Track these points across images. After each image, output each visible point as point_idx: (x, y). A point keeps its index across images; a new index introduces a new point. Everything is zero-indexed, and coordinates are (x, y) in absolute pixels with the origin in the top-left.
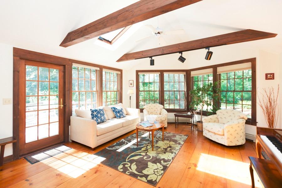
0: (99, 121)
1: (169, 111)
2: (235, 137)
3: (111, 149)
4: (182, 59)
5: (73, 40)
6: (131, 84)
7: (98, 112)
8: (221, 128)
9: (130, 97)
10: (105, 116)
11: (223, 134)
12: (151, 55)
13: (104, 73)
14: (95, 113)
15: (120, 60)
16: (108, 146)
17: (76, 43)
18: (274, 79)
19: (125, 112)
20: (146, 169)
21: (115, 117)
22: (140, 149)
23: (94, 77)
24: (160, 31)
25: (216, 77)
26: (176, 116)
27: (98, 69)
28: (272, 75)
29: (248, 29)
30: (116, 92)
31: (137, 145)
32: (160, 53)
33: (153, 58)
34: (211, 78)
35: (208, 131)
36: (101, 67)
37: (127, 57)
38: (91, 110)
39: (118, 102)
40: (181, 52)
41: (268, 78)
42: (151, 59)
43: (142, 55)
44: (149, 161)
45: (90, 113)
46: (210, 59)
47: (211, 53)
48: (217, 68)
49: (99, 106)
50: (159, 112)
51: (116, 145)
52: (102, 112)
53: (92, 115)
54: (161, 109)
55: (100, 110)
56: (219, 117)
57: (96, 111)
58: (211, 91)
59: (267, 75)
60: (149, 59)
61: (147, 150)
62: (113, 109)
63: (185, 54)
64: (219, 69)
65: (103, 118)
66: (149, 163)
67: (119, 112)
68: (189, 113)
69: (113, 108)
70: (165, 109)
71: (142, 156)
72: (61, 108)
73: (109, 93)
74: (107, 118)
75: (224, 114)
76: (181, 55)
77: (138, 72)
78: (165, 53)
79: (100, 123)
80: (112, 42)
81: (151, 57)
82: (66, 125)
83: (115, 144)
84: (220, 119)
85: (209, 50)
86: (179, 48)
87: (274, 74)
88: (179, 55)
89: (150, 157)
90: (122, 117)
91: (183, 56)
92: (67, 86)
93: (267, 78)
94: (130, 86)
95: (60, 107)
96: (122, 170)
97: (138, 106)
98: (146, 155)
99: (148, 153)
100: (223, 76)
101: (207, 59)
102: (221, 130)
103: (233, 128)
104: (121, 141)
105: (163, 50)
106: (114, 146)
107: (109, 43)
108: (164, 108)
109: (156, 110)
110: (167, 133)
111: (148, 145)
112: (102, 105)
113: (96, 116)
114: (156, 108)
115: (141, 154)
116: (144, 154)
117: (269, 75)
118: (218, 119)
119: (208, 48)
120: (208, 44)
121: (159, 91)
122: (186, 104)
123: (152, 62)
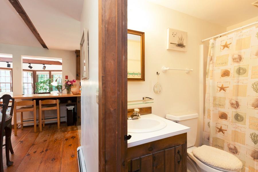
12: (7, 61)
25: (51, 76)
33: (9, 63)
34: (48, 77)
40: (30, 64)
47: (45, 67)
58: (48, 83)
63: (32, 65)
64: (52, 73)
86: (28, 61)
100: (54, 76)
101: (43, 69)
119: (44, 64)
120: (44, 63)
121: (11, 83)
122: (33, 91)
123: (9, 66)
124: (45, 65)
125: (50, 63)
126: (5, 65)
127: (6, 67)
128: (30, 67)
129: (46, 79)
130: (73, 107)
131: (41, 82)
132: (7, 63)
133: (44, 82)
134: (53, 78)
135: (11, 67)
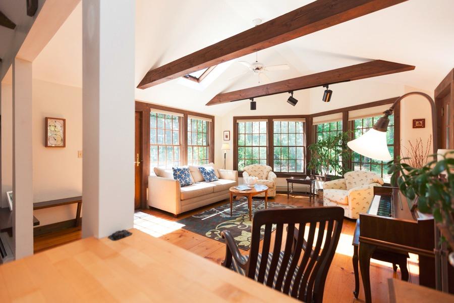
0: (183, 183)
1: (279, 175)
2: (364, 207)
3: (198, 217)
4: (293, 101)
5: (153, 81)
6: (227, 137)
7: (183, 171)
8: (344, 194)
9: (225, 154)
10: (191, 177)
11: (346, 203)
12: (251, 95)
13: (189, 121)
14: (178, 173)
15: (211, 103)
16: (195, 214)
17: (157, 84)
18: (424, 127)
19: (217, 175)
20: (239, 237)
21: (204, 181)
22: (235, 218)
23: (176, 127)
24: (259, 66)
25: (348, 125)
26: (289, 181)
27: (182, 115)
28: (421, 122)
29: (378, 59)
30: (205, 148)
31: (231, 215)
32: (264, 93)
33: (255, 100)
35: (329, 199)
36: (186, 114)
37: (219, 98)
38: (173, 168)
39: (208, 161)
40: (291, 91)
41: (417, 125)
42: (251, 101)
43: (240, 95)
44: (244, 230)
45: (172, 172)
46: (329, 101)
47: (330, 92)
48: (348, 113)
49: (183, 165)
50: (264, 177)
51: (204, 214)
52: (186, 172)
53: (174, 174)
54: (268, 172)
55: (184, 169)
56: (347, 182)
57: (179, 170)
59: (414, 121)
60: (249, 101)
61: (243, 220)
62: (201, 170)
63: (297, 95)
64: (353, 114)
65: (188, 179)
66: (243, 232)
67: (208, 174)
68: (308, 178)
69: (201, 168)
70: (275, 173)
71: (235, 225)
72: (138, 165)
73: (195, 148)
74: (192, 180)
75: (354, 178)
76: (291, 95)
77: (235, 119)
78: (270, 93)
79: (184, 186)
80: (200, 79)
81: (252, 99)
82: (143, 187)
83: (203, 212)
84: (348, 185)
85: (327, 88)
86: (288, 86)
87: (424, 120)
88: (288, 95)
89: (246, 226)
90: (212, 180)
91: (293, 97)
92: (144, 138)
93: (414, 126)
94: (225, 139)
95: (136, 164)
96: (210, 236)
97: (235, 167)
98: (241, 224)
99: (243, 223)
101: (325, 101)
102: (344, 197)
103: (360, 195)
104: (211, 210)
105: (267, 88)
106: (201, 215)
107: (196, 81)
108: (273, 171)
109: (261, 173)
110: (274, 204)
111: (245, 215)
112: (186, 164)
113: (180, 177)
114: (262, 171)
115: (235, 223)
116: (239, 223)
117: (417, 122)
118: (345, 184)
119: (326, 85)
120: (326, 80)
121: (267, 147)
122: (306, 165)
124: (331, 87)
133: (329, 143)
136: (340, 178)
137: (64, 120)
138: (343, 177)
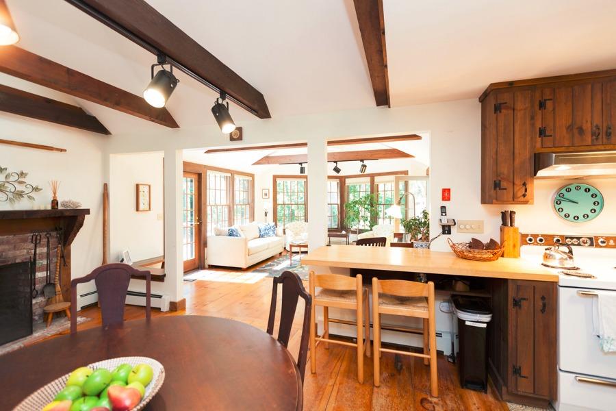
6: (266, 195)
9: (266, 213)
12: (302, 161)
13: (236, 180)
15: (257, 163)
22: (295, 267)
25: (374, 188)
27: (229, 175)
31: (291, 265)
33: (304, 165)
34: (369, 189)
37: (268, 160)
40: (336, 162)
43: (290, 159)
47: (366, 166)
48: (374, 178)
51: (266, 266)
58: (368, 205)
61: (303, 267)
63: (340, 165)
64: (377, 179)
68: (344, 232)
72: (197, 226)
76: (336, 165)
77: (275, 177)
81: (301, 164)
82: (202, 247)
85: (363, 163)
86: (333, 157)
88: (333, 165)
91: (338, 166)
92: (203, 198)
94: (265, 197)
95: (195, 225)
100: (381, 188)
101: (362, 172)
104: (269, 264)
106: (264, 267)
119: (362, 161)
120: (362, 157)
121: (305, 204)
122: (340, 221)
123: (302, 170)
124: (366, 162)
125: (376, 156)
126: (296, 169)
127: (298, 173)
128: (337, 170)
129: (363, 195)
130: (487, 318)
131: (355, 203)
132: (300, 166)
133: (360, 202)
134: (378, 191)
135: (306, 173)
136: (367, 231)
137: (150, 186)
138: (371, 230)
